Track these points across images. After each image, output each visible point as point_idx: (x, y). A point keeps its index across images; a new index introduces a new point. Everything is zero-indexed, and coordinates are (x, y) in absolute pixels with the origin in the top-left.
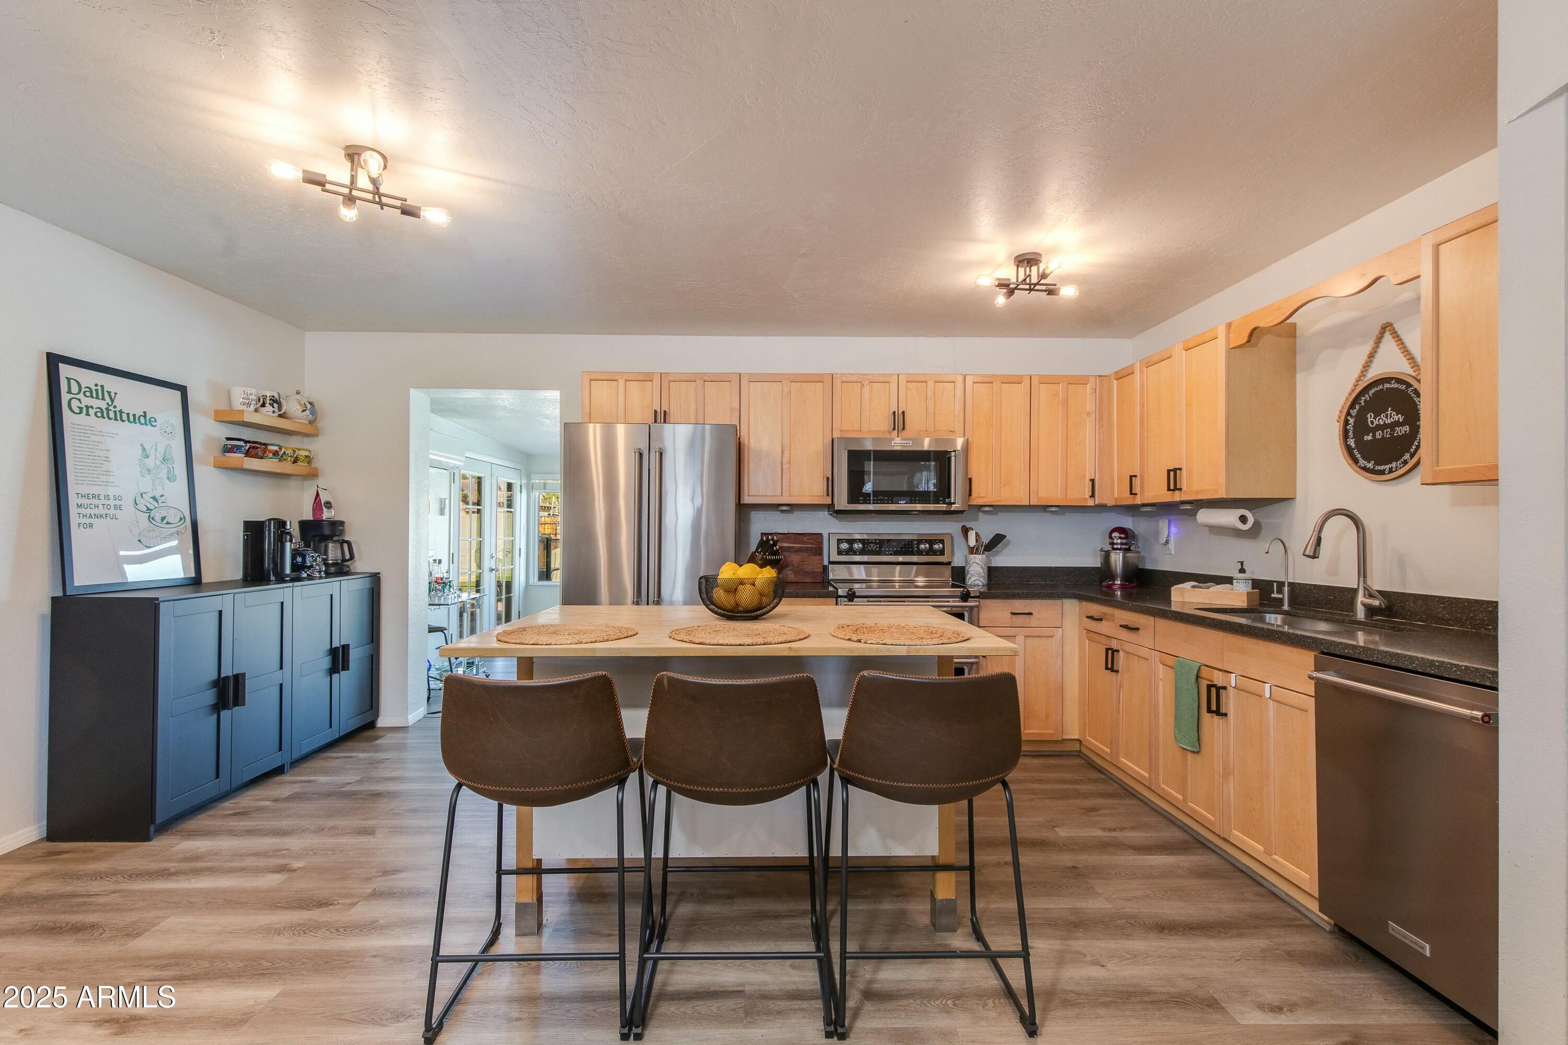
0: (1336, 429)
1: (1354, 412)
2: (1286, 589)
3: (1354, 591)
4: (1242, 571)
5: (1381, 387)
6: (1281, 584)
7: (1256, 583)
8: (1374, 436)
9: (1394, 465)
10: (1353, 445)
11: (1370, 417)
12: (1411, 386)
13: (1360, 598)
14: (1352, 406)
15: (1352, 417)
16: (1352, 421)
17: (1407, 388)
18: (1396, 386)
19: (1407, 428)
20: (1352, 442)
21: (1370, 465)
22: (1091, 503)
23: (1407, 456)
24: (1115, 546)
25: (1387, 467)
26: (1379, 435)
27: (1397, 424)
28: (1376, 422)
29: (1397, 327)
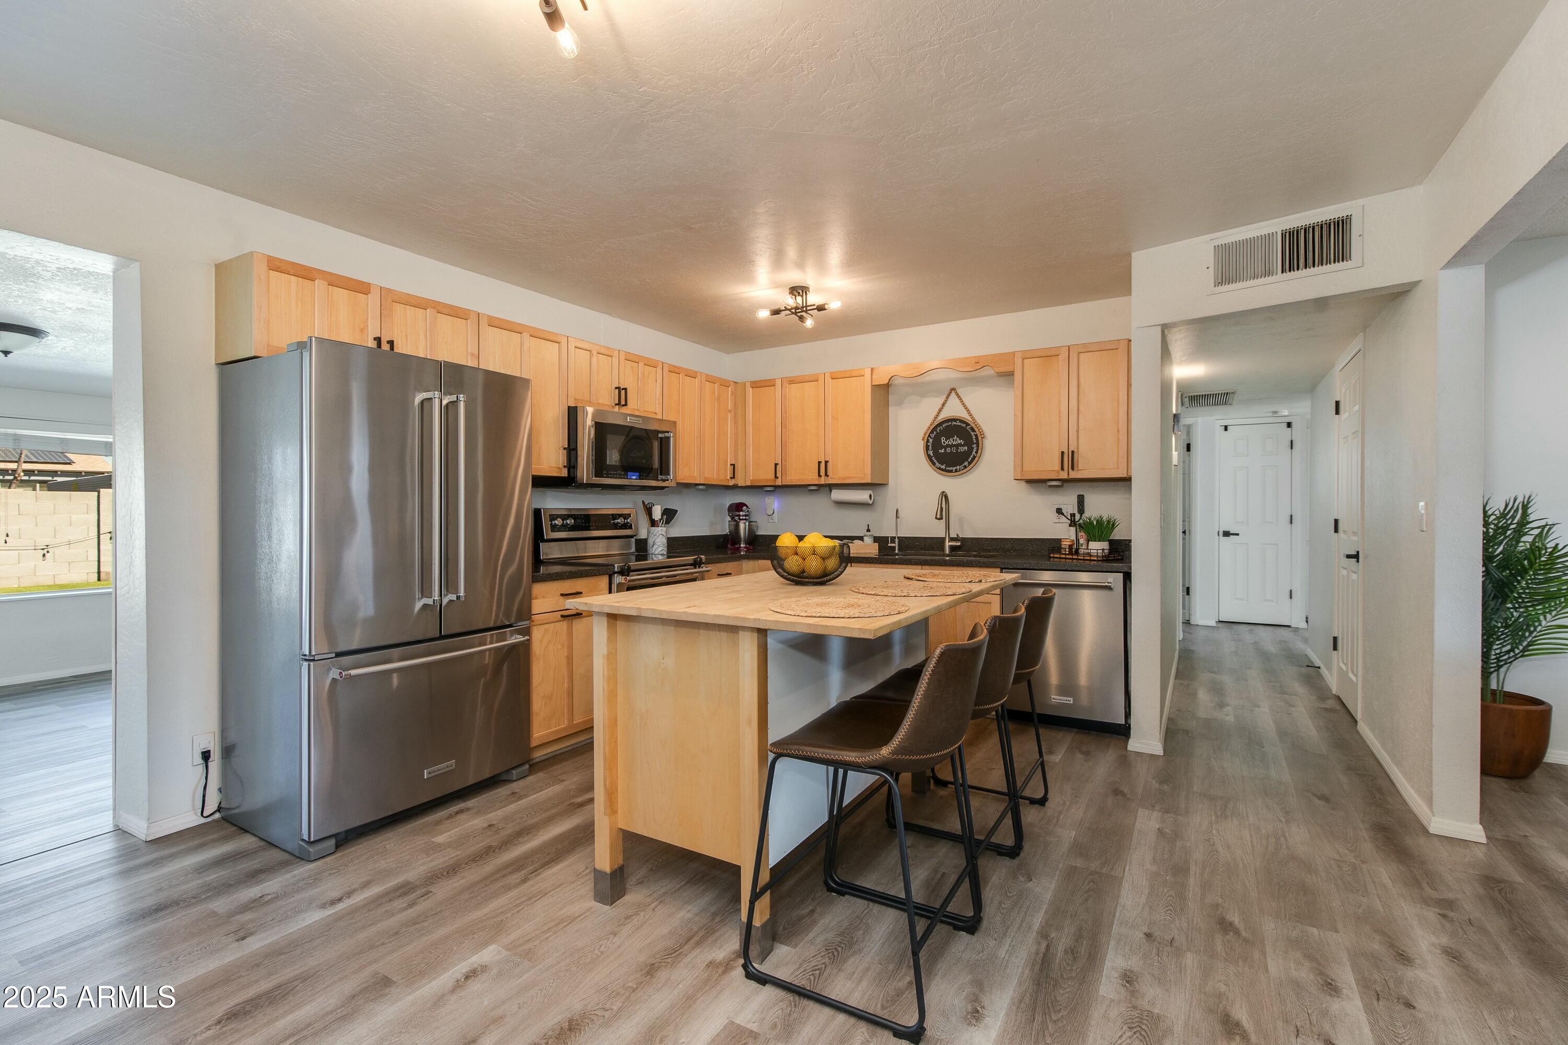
0: (921, 445)
1: (932, 436)
2: (897, 540)
3: (943, 539)
4: (868, 530)
5: (950, 423)
6: (893, 539)
7: (876, 539)
8: (945, 450)
9: (958, 467)
10: (932, 454)
11: (943, 439)
12: (969, 425)
13: (948, 544)
14: (932, 432)
15: (931, 438)
16: (931, 440)
17: (966, 426)
18: (960, 424)
19: (966, 448)
20: (931, 453)
21: (943, 467)
22: (731, 483)
23: (966, 463)
24: (741, 518)
25: (954, 468)
26: (948, 450)
27: (960, 445)
28: (946, 443)
29: (959, 391)
